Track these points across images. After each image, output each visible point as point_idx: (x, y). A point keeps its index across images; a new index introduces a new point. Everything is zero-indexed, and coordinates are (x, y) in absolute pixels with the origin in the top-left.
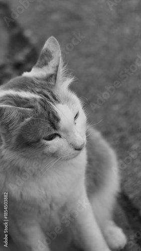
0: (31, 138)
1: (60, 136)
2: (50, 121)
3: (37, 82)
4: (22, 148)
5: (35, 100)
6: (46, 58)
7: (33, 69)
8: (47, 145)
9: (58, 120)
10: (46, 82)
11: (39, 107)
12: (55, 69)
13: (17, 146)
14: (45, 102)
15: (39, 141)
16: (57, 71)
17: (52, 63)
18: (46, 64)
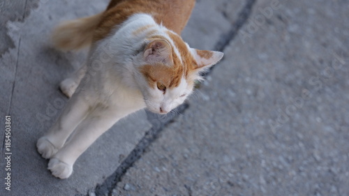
0: (153, 75)
1: (164, 93)
2: (173, 80)
3: (188, 55)
4: (142, 72)
5: (179, 62)
6: (206, 55)
7: (193, 49)
8: (154, 88)
9: (176, 86)
10: (191, 62)
11: (177, 68)
12: (201, 64)
13: (140, 68)
14: (182, 70)
15: (154, 81)
16: (200, 67)
17: (204, 60)
18: (202, 56)
